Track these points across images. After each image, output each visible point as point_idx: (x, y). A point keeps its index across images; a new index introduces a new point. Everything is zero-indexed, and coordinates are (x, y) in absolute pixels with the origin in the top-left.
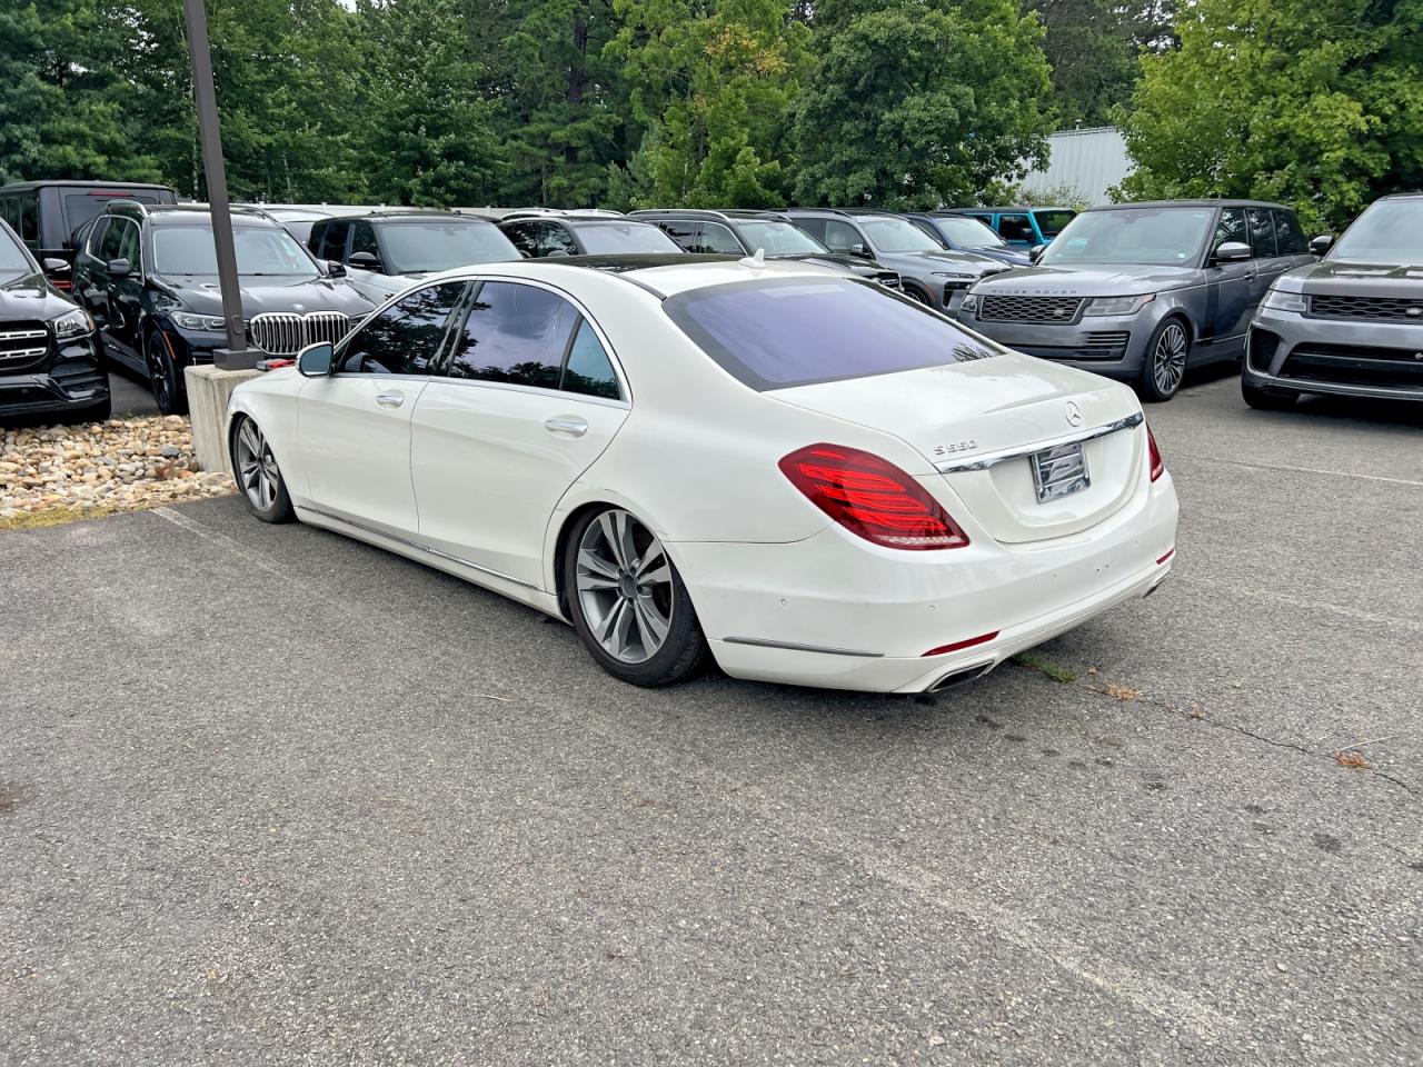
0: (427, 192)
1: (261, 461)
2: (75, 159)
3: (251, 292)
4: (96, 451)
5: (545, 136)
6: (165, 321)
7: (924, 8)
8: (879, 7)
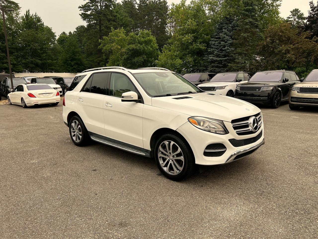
1: (10, 100)
2: (7, 66)
6: (8, 89)
7: (138, 44)
8: (133, 44)
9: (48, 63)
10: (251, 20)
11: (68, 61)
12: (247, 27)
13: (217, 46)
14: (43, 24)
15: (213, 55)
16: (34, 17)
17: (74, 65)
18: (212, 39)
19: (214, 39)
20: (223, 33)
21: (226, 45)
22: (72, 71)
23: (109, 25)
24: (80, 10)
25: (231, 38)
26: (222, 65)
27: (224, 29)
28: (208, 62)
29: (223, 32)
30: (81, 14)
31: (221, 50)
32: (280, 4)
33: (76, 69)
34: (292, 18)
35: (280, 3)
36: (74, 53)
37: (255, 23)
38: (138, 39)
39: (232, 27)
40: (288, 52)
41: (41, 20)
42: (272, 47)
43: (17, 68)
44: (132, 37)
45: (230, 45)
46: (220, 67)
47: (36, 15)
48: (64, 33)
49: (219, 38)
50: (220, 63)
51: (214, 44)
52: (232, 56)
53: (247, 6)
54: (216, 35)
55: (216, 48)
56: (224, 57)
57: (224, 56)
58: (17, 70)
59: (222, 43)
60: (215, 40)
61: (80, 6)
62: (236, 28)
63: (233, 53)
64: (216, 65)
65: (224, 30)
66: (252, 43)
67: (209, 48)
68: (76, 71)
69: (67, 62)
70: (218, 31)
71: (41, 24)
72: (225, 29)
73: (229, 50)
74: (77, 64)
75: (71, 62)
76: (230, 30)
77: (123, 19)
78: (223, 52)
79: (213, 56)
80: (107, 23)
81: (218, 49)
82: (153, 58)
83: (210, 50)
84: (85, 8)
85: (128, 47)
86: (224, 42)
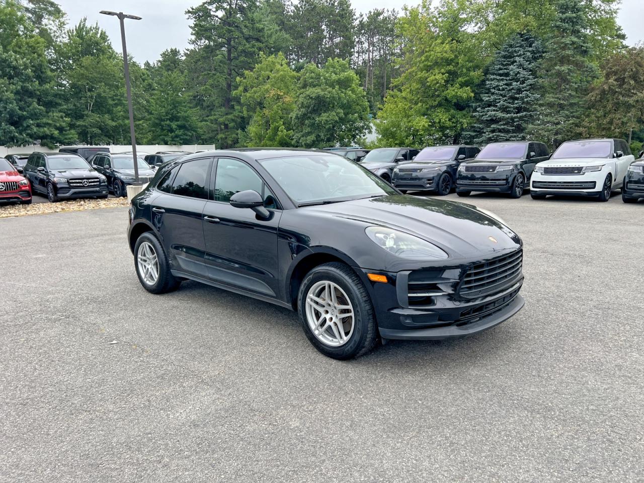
0: (173, 141)
2: (48, 132)
5: (216, 120)
6: (119, 178)
7: (327, 87)
8: (314, 86)
10: (575, 39)
11: (164, 120)
12: (568, 52)
13: (503, 90)
14: (110, 45)
15: (494, 108)
16: (94, 30)
17: (176, 129)
18: (492, 77)
19: (495, 77)
20: (515, 64)
21: (523, 88)
23: (250, 49)
24: (188, 19)
25: (531, 74)
26: (514, 128)
27: (517, 56)
28: (482, 122)
29: (515, 62)
30: (193, 25)
31: (512, 98)
33: (182, 137)
35: (617, 6)
36: (176, 104)
37: (582, 46)
38: (324, 76)
39: (532, 52)
41: (107, 36)
42: (620, 93)
43: (65, 135)
44: (312, 72)
45: (530, 88)
46: (508, 131)
47: (96, 28)
49: (507, 75)
50: (510, 123)
51: (496, 87)
52: (535, 110)
53: (566, 13)
54: (500, 69)
55: (501, 95)
56: (517, 113)
57: (517, 111)
58: (66, 139)
59: (514, 83)
60: (498, 77)
61: (189, 11)
62: (543, 55)
63: (537, 104)
64: (502, 127)
65: (517, 59)
66: (576, 83)
67: (486, 95)
68: (181, 142)
69: (162, 123)
70: (504, 61)
71: (107, 46)
72: (520, 56)
73: (530, 99)
74: (182, 127)
75: (171, 123)
76: (528, 58)
77: (271, 35)
78: (516, 102)
79: (494, 110)
80: (245, 45)
81: (505, 96)
82: (356, 115)
83: (487, 99)
84: (199, 14)
85: (308, 93)
86: (519, 83)
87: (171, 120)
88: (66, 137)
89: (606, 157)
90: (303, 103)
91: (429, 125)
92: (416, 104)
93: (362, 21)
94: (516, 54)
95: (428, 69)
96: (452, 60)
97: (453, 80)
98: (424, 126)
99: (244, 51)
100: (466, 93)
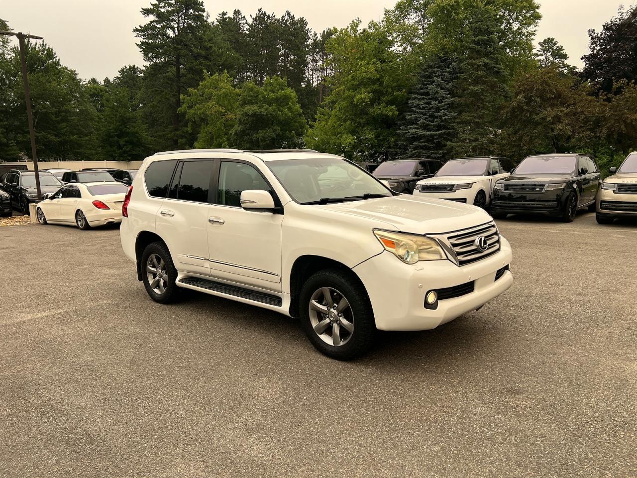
1: (42, 215)
3: (43, 189)
4: (10, 221)
5: (165, 136)
6: (25, 195)
7: (264, 104)
8: (252, 104)
9: (71, 141)
10: (487, 61)
11: (112, 137)
12: (481, 73)
13: (424, 108)
14: (58, 62)
15: (416, 126)
16: (40, 48)
17: (124, 145)
18: (413, 96)
19: (416, 96)
20: (434, 84)
21: (442, 107)
22: (121, 158)
23: (196, 67)
24: (136, 36)
25: (449, 94)
26: (434, 145)
27: (435, 76)
28: (407, 139)
29: (434, 82)
30: (140, 43)
31: (432, 116)
32: (535, 31)
33: (129, 153)
34: (541, 55)
35: (535, 29)
36: (124, 121)
37: (494, 67)
38: (262, 94)
39: (450, 73)
40: (558, 119)
41: (55, 54)
42: (528, 111)
43: (7, 151)
44: (251, 90)
45: (448, 107)
46: (428, 149)
47: (43, 45)
48: (94, 80)
49: (427, 94)
50: (430, 141)
51: (417, 106)
52: (453, 128)
53: (479, 35)
54: (421, 88)
55: (422, 113)
56: (438, 130)
57: (436, 128)
58: (8, 155)
59: (433, 102)
60: (419, 97)
61: (137, 29)
62: (459, 75)
63: (454, 122)
64: (423, 144)
65: (435, 79)
66: (489, 102)
67: (408, 113)
68: (130, 158)
69: (111, 139)
70: (425, 81)
71: (55, 63)
72: (438, 76)
73: (447, 117)
74: (131, 142)
75: (119, 140)
76: (447, 78)
78: (436, 120)
79: (415, 128)
80: (192, 63)
81: (426, 114)
82: (293, 132)
83: (409, 117)
84: (147, 32)
85: (244, 110)
86: (437, 102)
87: (119, 136)
88: (8, 153)
89: (481, 175)
90: (240, 119)
91: (355, 142)
92: (345, 121)
93: (316, 39)
94: (434, 75)
95: (355, 88)
96: (378, 80)
97: (379, 99)
98: (350, 143)
99: (191, 69)
100: (391, 111)
